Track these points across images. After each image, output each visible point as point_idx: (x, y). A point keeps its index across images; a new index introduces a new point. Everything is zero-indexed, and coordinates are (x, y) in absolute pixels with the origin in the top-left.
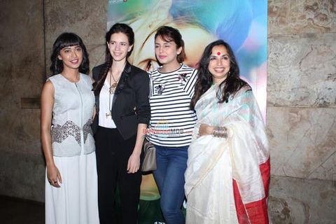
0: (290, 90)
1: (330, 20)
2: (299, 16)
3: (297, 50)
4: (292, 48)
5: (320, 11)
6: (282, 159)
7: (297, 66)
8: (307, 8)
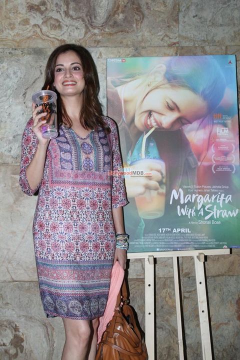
0: (11, 138)
1: (65, 29)
2: (19, 20)
3: (19, 74)
4: (11, 71)
5: (50, 14)
6: (5, 252)
7: (21, 100)
8: (31, 8)
